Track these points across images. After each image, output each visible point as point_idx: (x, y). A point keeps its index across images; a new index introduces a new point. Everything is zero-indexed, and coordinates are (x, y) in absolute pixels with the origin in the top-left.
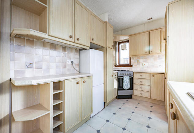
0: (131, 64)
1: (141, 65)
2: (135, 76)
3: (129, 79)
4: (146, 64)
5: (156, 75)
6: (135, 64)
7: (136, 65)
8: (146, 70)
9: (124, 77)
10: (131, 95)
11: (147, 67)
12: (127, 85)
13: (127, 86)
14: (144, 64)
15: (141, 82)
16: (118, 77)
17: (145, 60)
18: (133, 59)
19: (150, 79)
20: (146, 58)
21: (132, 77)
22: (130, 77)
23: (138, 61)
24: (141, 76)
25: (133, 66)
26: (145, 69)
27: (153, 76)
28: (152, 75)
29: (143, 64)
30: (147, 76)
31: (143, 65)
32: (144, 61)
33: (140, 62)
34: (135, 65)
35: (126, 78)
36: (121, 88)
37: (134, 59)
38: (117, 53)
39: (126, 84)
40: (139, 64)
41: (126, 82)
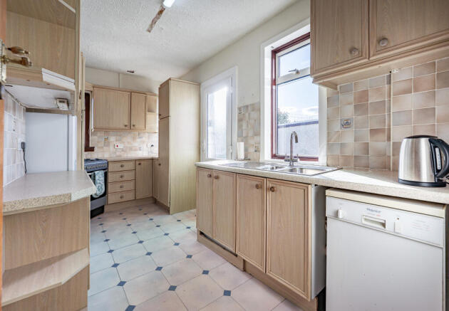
0: (90, 146)
1: (111, 148)
3: (104, 175)
4: (121, 146)
5: (143, 163)
6: (100, 145)
7: (102, 147)
8: (120, 156)
10: (103, 207)
11: (122, 151)
13: (100, 191)
17: (118, 137)
18: (96, 135)
19: (135, 170)
20: (120, 136)
21: (107, 170)
23: (106, 139)
24: (122, 166)
25: (96, 149)
26: (118, 154)
27: (140, 164)
28: (137, 163)
29: (116, 145)
30: (130, 165)
31: (116, 147)
32: (116, 141)
33: (110, 140)
34: (99, 148)
35: (98, 173)
37: (98, 135)
39: (99, 187)
40: (107, 146)
41: (98, 181)
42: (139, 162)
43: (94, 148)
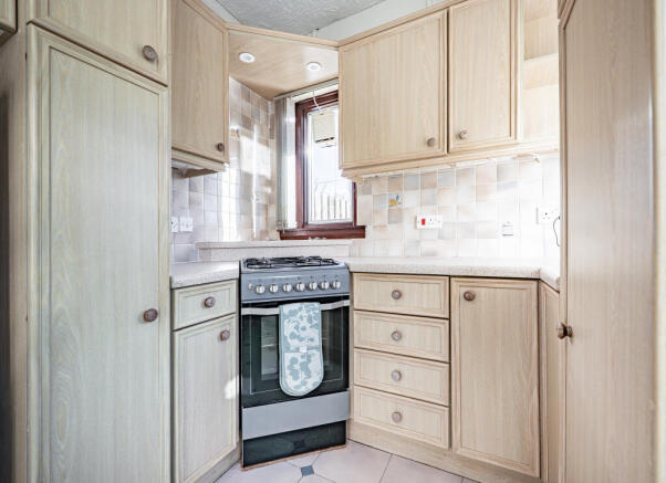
0: (359, 224)
1: (407, 225)
2: (364, 296)
3: (318, 321)
4: (435, 221)
5: (482, 292)
7: (384, 226)
8: (433, 254)
9: (286, 309)
10: (342, 425)
11: (440, 237)
12: (305, 367)
13: (302, 375)
14: (423, 222)
15: (397, 336)
16: (246, 311)
17: (428, 193)
18: (368, 192)
19: (449, 319)
20: (434, 186)
21: (346, 303)
22: (329, 306)
23: (393, 202)
24: (397, 295)
25: (368, 231)
26: (426, 246)
27: (469, 297)
28: (459, 289)
29: (419, 219)
31: (419, 225)
32: (421, 205)
33: (400, 210)
34: (375, 227)
35: (293, 313)
36: (260, 387)
37: (375, 191)
38: (290, 160)
39: (294, 361)
40: (395, 222)
41: (294, 343)
42: (465, 286)
43: (363, 228)
